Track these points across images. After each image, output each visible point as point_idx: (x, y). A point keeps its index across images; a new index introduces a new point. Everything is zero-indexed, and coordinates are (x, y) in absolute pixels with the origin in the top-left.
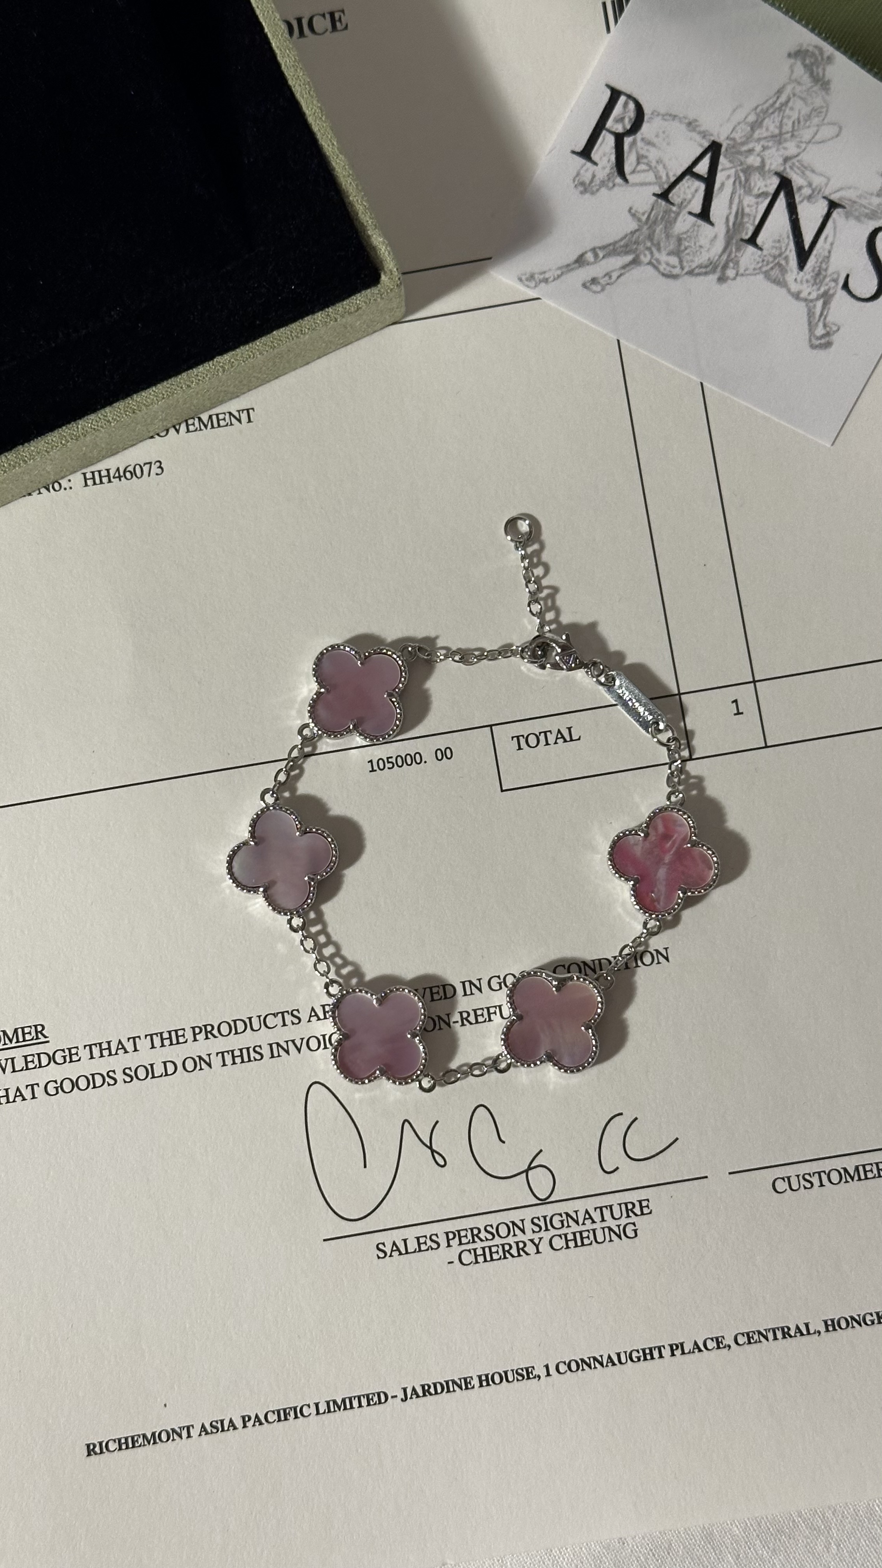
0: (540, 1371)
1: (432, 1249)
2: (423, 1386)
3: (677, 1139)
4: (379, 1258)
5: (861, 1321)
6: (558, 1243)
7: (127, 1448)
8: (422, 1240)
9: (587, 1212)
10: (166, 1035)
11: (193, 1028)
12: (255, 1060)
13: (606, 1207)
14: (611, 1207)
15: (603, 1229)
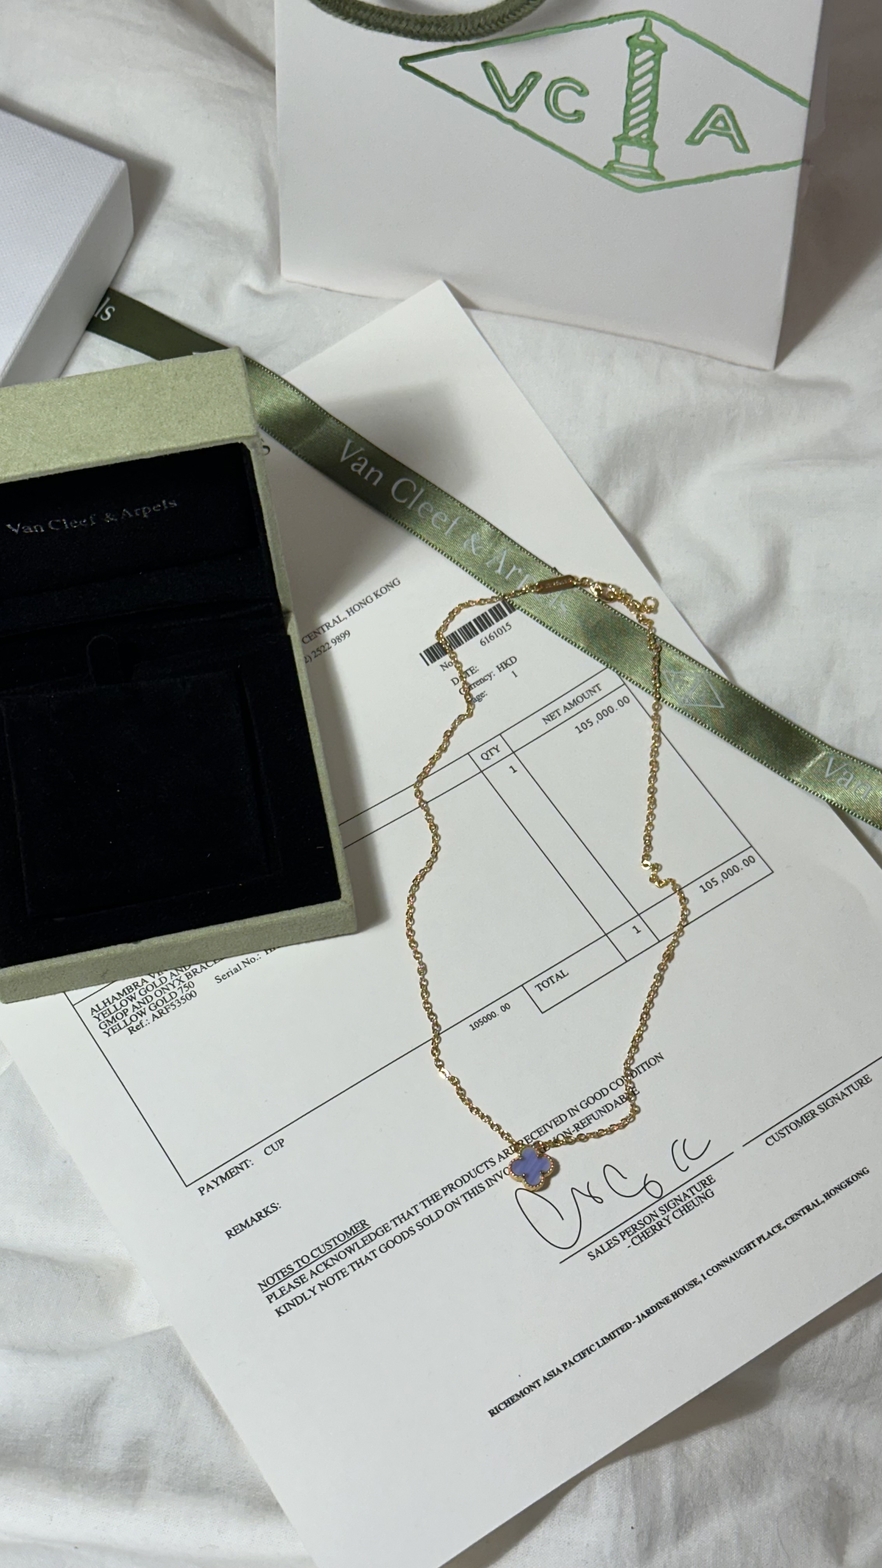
0: (701, 1279)
1: (616, 1244)
2: (646, 1311)
3: (710, 1141)
4: (592, 1260)
5: (840, 1187)
6: (677, 1214)
7: (510, 1404)
8: (609, 1242)
9: (684, 1194)
10: (430, 1199)
11: (443, 1190)
12: (482, 1191)
13: (692, 1187)
14: (694, 1186)
15: (696, 1198)
